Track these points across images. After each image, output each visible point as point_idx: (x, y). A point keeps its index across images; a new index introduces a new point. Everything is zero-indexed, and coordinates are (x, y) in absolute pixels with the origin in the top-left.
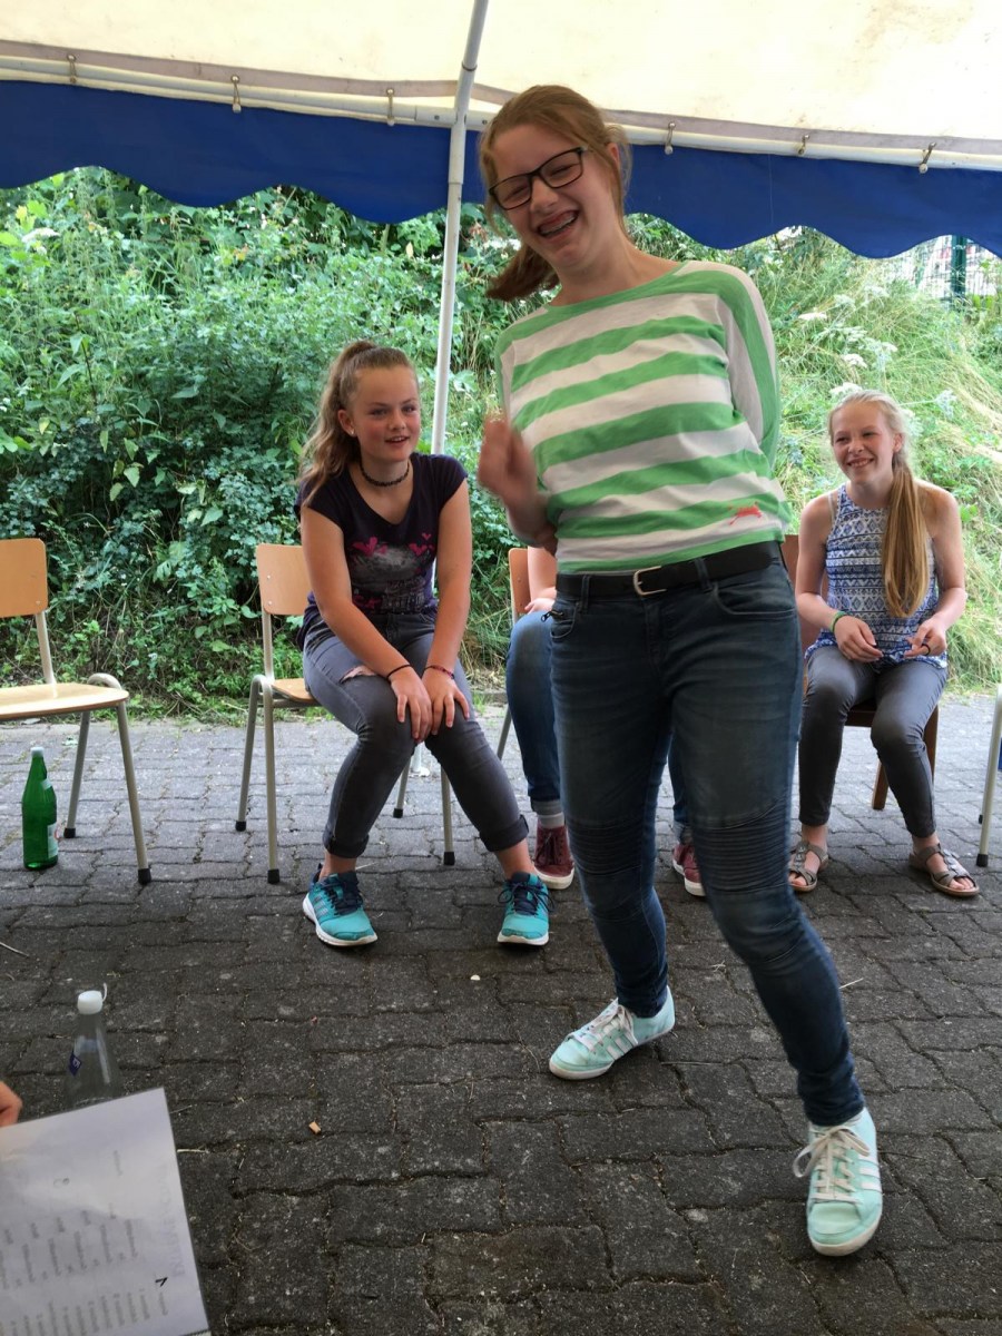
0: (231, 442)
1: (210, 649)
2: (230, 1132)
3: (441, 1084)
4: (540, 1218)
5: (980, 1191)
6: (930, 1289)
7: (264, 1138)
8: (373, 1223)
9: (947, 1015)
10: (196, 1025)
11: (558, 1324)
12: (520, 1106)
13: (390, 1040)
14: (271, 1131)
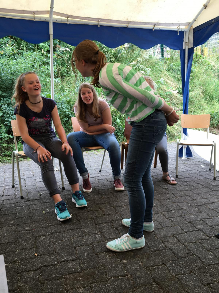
0: (3, 97)
1: (3, 146)
2: (16, 259)
3: (65, 240)
4: (90, 267)
5: (183, 247)
6: (175, 270)
7: (24, 259)
8: (52, 275)
9: (173, 210)
10: (6, 234)
11: (96, 291)
12: (84, 243)
13: (53, 232)
14: (26, 257)
